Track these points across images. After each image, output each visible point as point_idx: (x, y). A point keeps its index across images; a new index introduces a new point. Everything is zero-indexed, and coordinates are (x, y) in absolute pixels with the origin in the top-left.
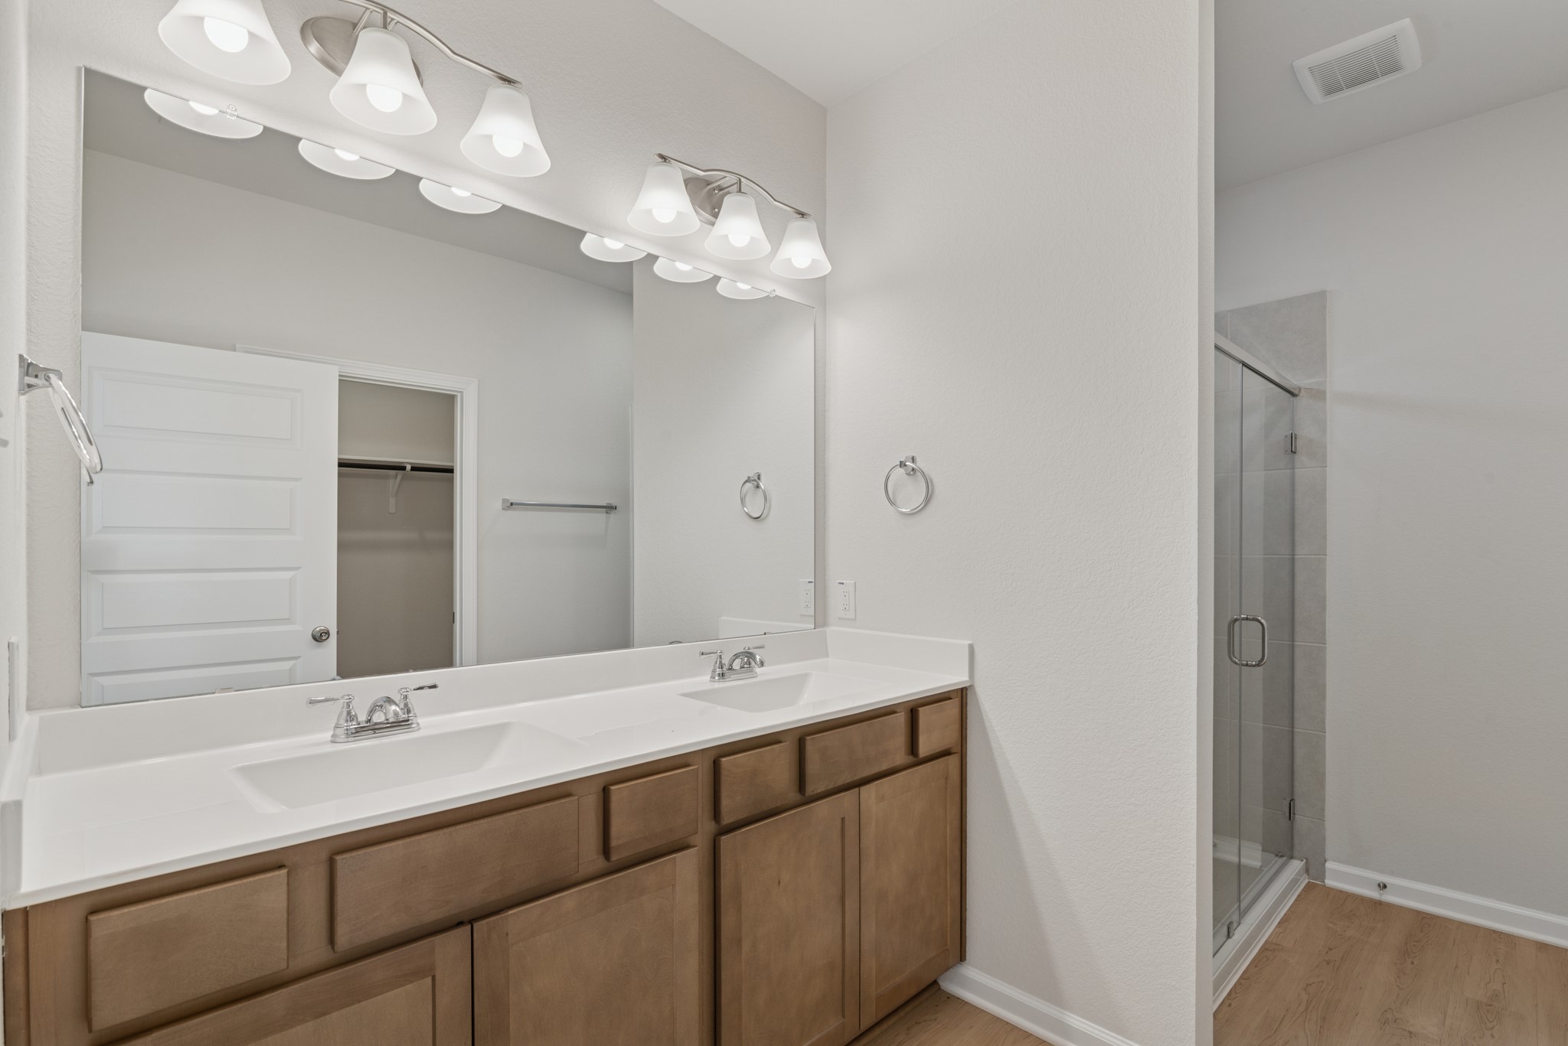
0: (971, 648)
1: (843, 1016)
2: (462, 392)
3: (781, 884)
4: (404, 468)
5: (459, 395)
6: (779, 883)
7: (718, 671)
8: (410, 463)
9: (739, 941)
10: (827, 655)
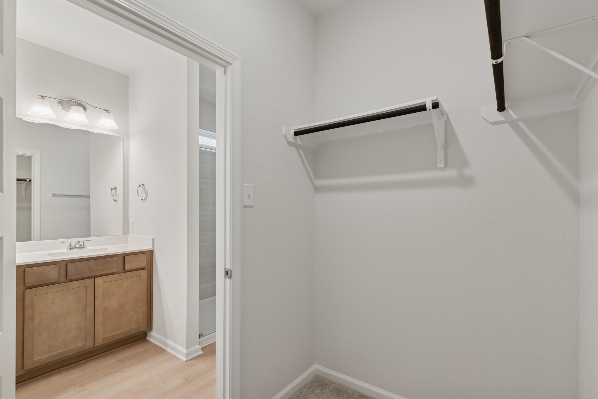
0: (153, 239)
1: (86, 343)
2: (33, 156)
3: (55, 304)
4: (26, 181)
5: (32, 157)
6: (54, 303)
7: (69, 247)
8: (29, 179)
9: (33, 319)
10: (128, 243)
